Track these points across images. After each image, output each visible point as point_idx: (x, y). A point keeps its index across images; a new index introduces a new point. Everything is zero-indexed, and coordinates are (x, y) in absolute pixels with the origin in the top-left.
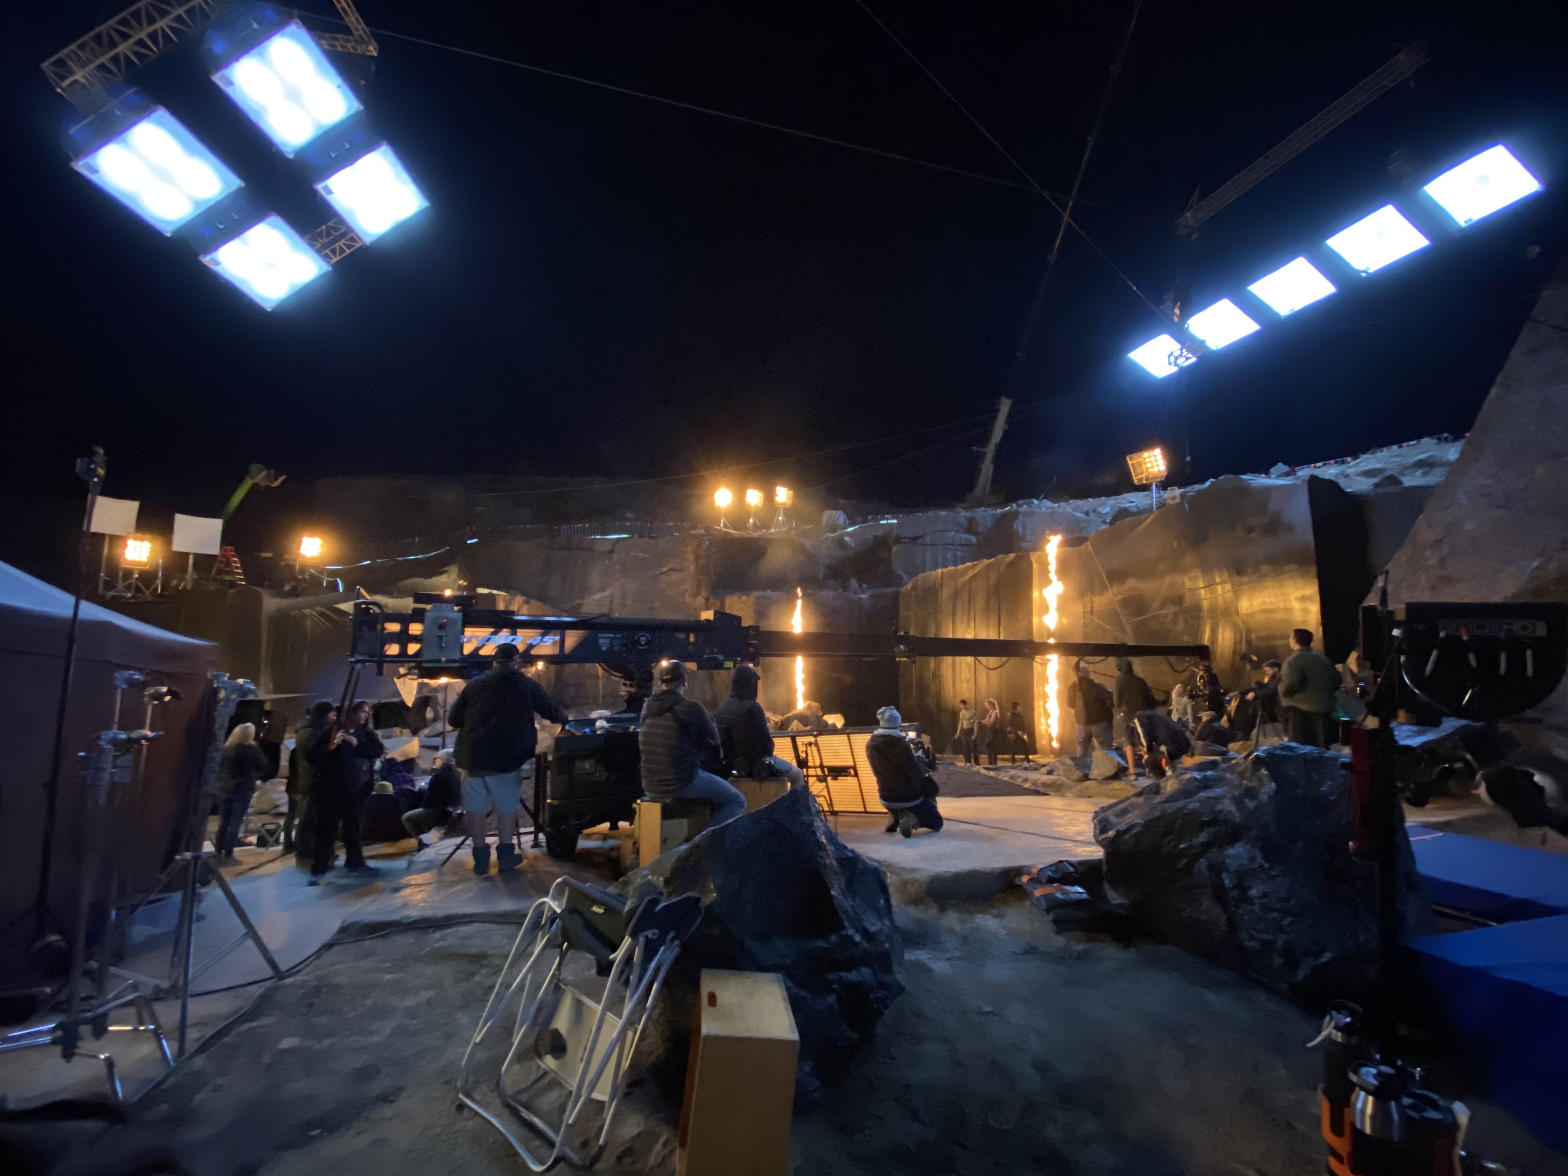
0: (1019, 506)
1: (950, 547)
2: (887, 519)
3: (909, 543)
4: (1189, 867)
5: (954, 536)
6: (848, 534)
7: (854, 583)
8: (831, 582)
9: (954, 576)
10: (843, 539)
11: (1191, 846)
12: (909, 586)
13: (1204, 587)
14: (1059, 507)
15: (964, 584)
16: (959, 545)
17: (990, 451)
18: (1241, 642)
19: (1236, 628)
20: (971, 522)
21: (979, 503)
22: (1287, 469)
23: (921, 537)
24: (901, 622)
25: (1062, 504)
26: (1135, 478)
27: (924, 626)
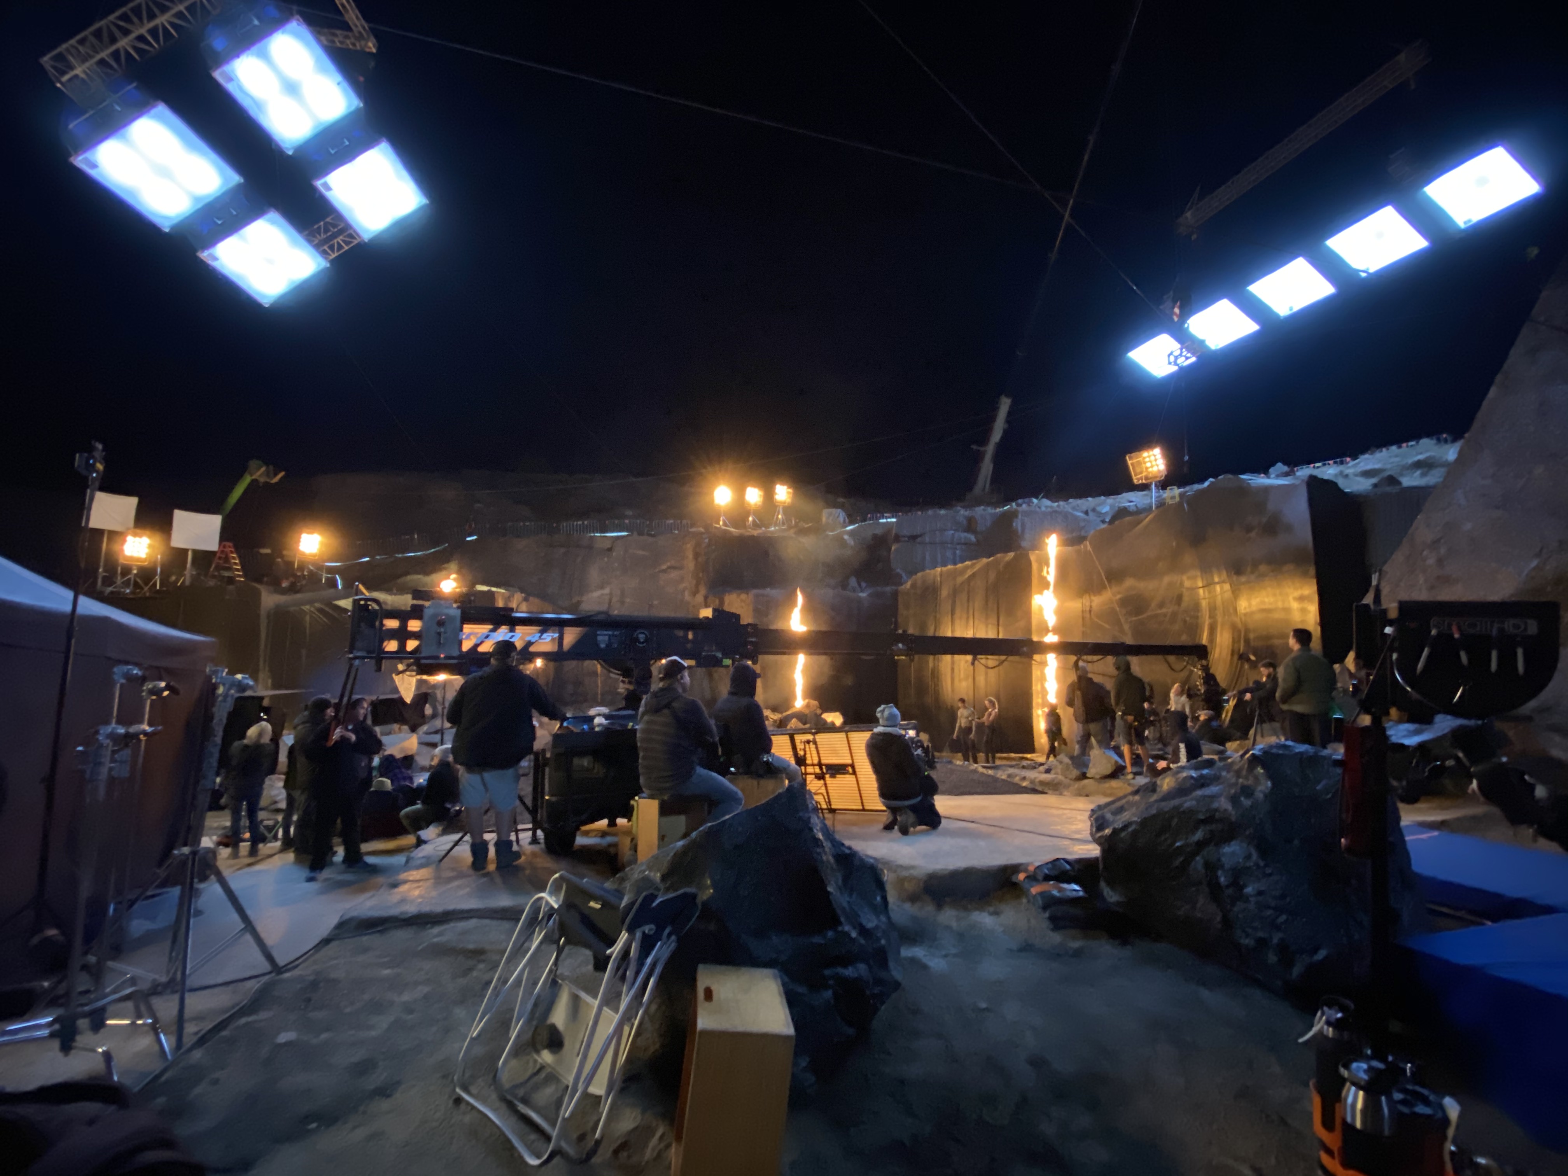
0: (1018, 505)
1: (949, 545)
2: (886, 518)
3: (908, 542)
4: (1186, 864)
5: (953, 535)
6: (847, 533)
7: (853, 581)
8: (828, 581)
9: (953, 575)
10: (842, 537)
11: (1187, 845)
12: (908, 585)
13: (1203, 587)
14: (1058, 506)
15: (962, 583)
16: (958, 544)
17: (990, 449)
18: (1239, 641)
19: (1234, 628)
20: (970, 520)
21: (978, 502)
22: (1286, 469)
23: (920, 536)
24: (900, 620)
25: (1061, 503)
26: (1134, 478)
27: (923, 626)
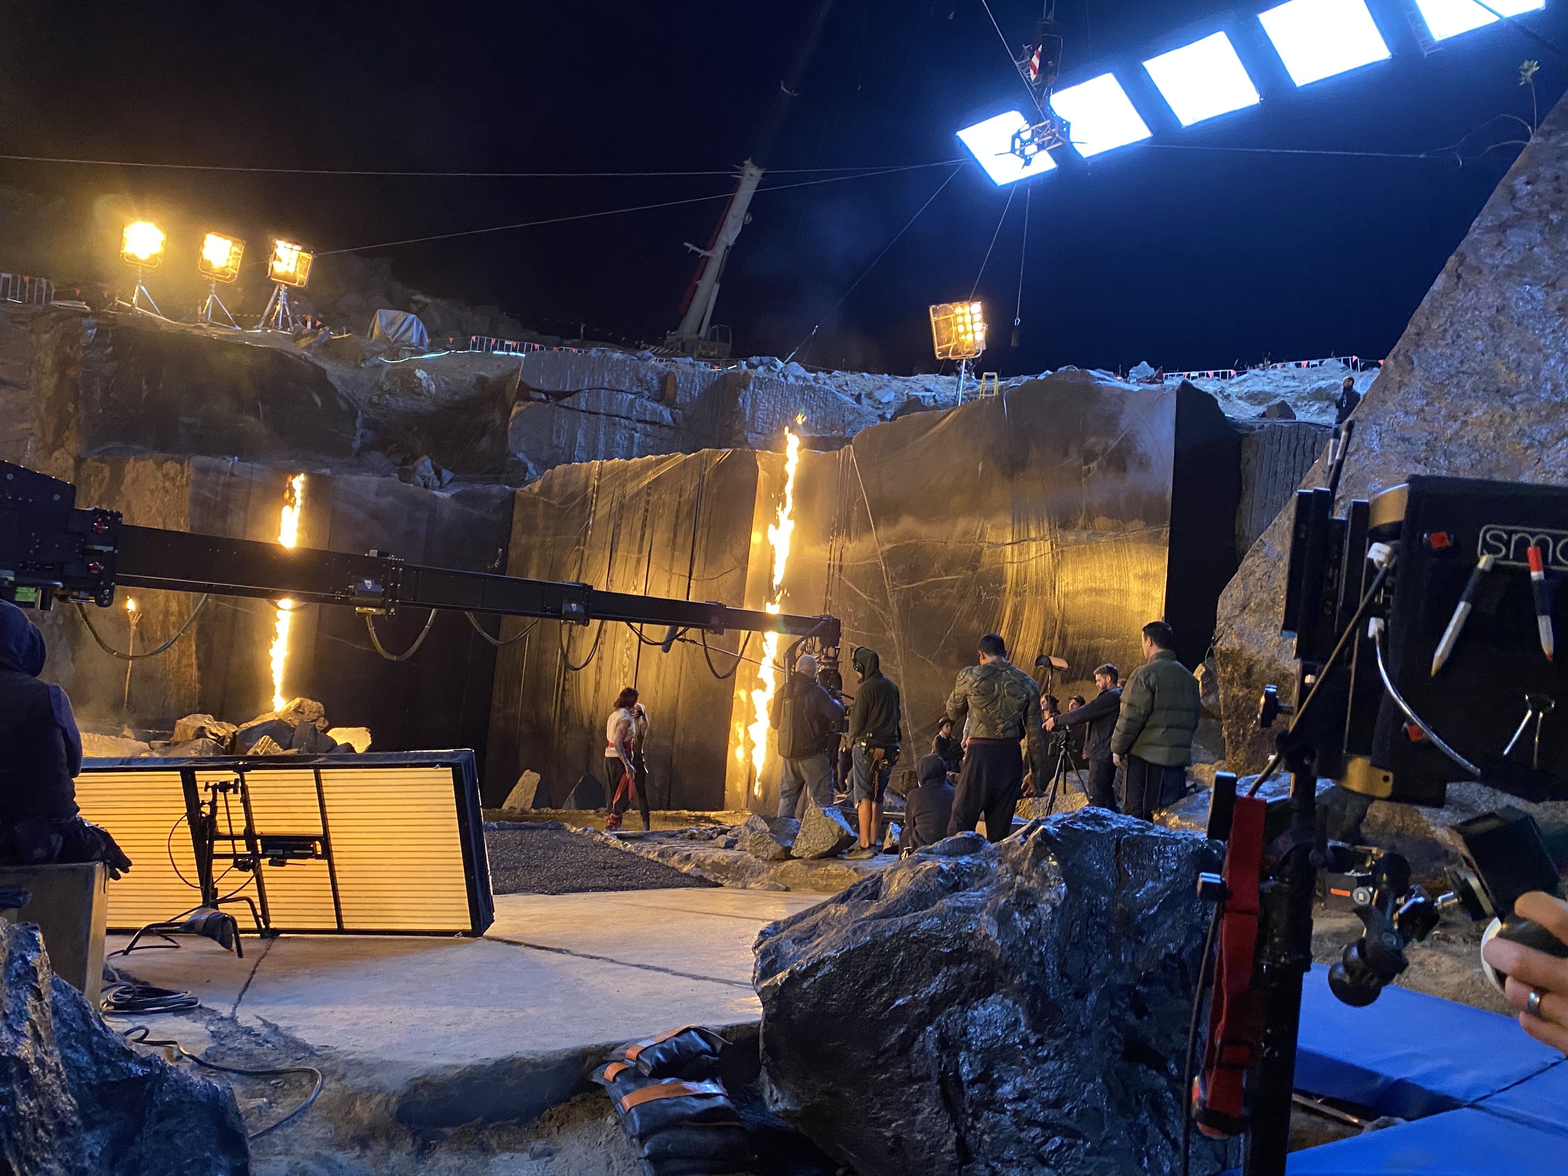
0: (751, 366)
1: (622, 421)
2: (508, 348)
3: (547, 401)
4: (906, 1043)
5: (632, 402)
6: (423, 365)
7: (425, 465)
8: (376, 458)
9: (619, 475)
10: (412, 373)
11: (915, 1003)
12: (537, 486)
13: (1012, 543)
14: (816, 379)
15: (637, 494)
16: (639, 421)
17: (717, 255)
18: (1052, 637)
19: (1048, 615)
20: (665, 379)
21: (685, 350)
22: (1152, 371)
23: (569, 394)
24: (513, 554)
25: (821, 375)
26: (936, 348)
27: (556, 567)
